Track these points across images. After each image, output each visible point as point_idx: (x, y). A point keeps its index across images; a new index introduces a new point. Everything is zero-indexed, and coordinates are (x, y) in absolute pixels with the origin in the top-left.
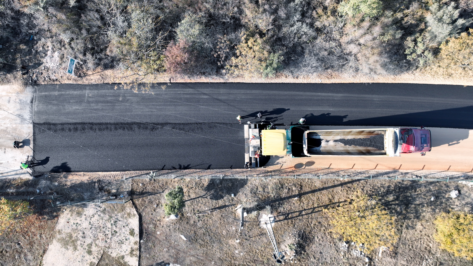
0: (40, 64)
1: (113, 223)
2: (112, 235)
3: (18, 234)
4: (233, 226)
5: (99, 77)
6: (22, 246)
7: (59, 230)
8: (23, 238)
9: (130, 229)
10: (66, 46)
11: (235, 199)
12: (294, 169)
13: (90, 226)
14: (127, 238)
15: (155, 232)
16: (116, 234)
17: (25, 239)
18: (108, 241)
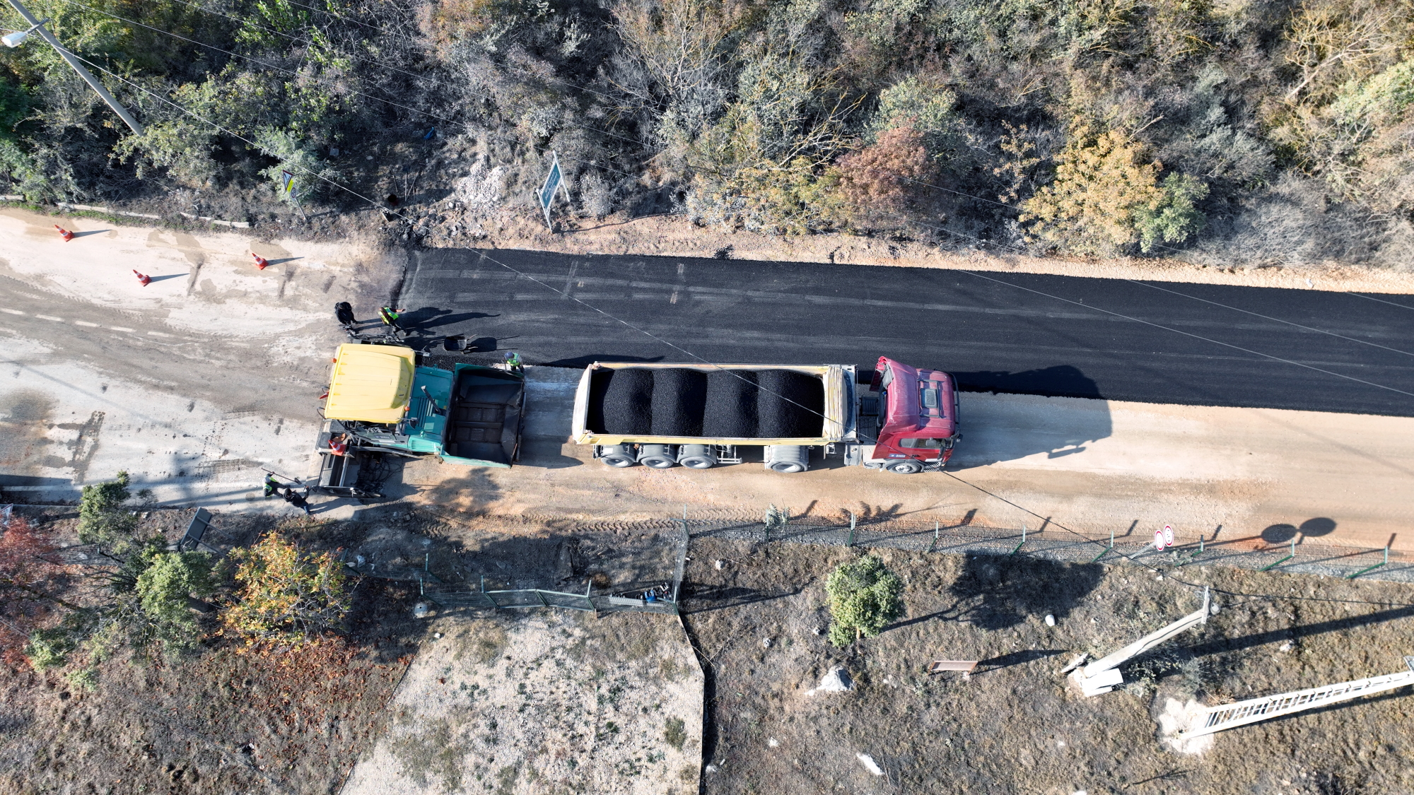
0: (441, 193)
1: (607, 695)
2: (600, 737)
3: (252, 711)
4: (1058, 735)
5: (613, 236)
6: (258, 759)
7: (406, 708)
8: (268, 730)
9: (668, 721)
10: (528, 156)
11: (1059, 632)
12: (1261, 543)
13: (522, 699)
14: (655, 753)
15: (760, 741)
16: (613, 737)
17: (275, 732)
18: (579, 761)
